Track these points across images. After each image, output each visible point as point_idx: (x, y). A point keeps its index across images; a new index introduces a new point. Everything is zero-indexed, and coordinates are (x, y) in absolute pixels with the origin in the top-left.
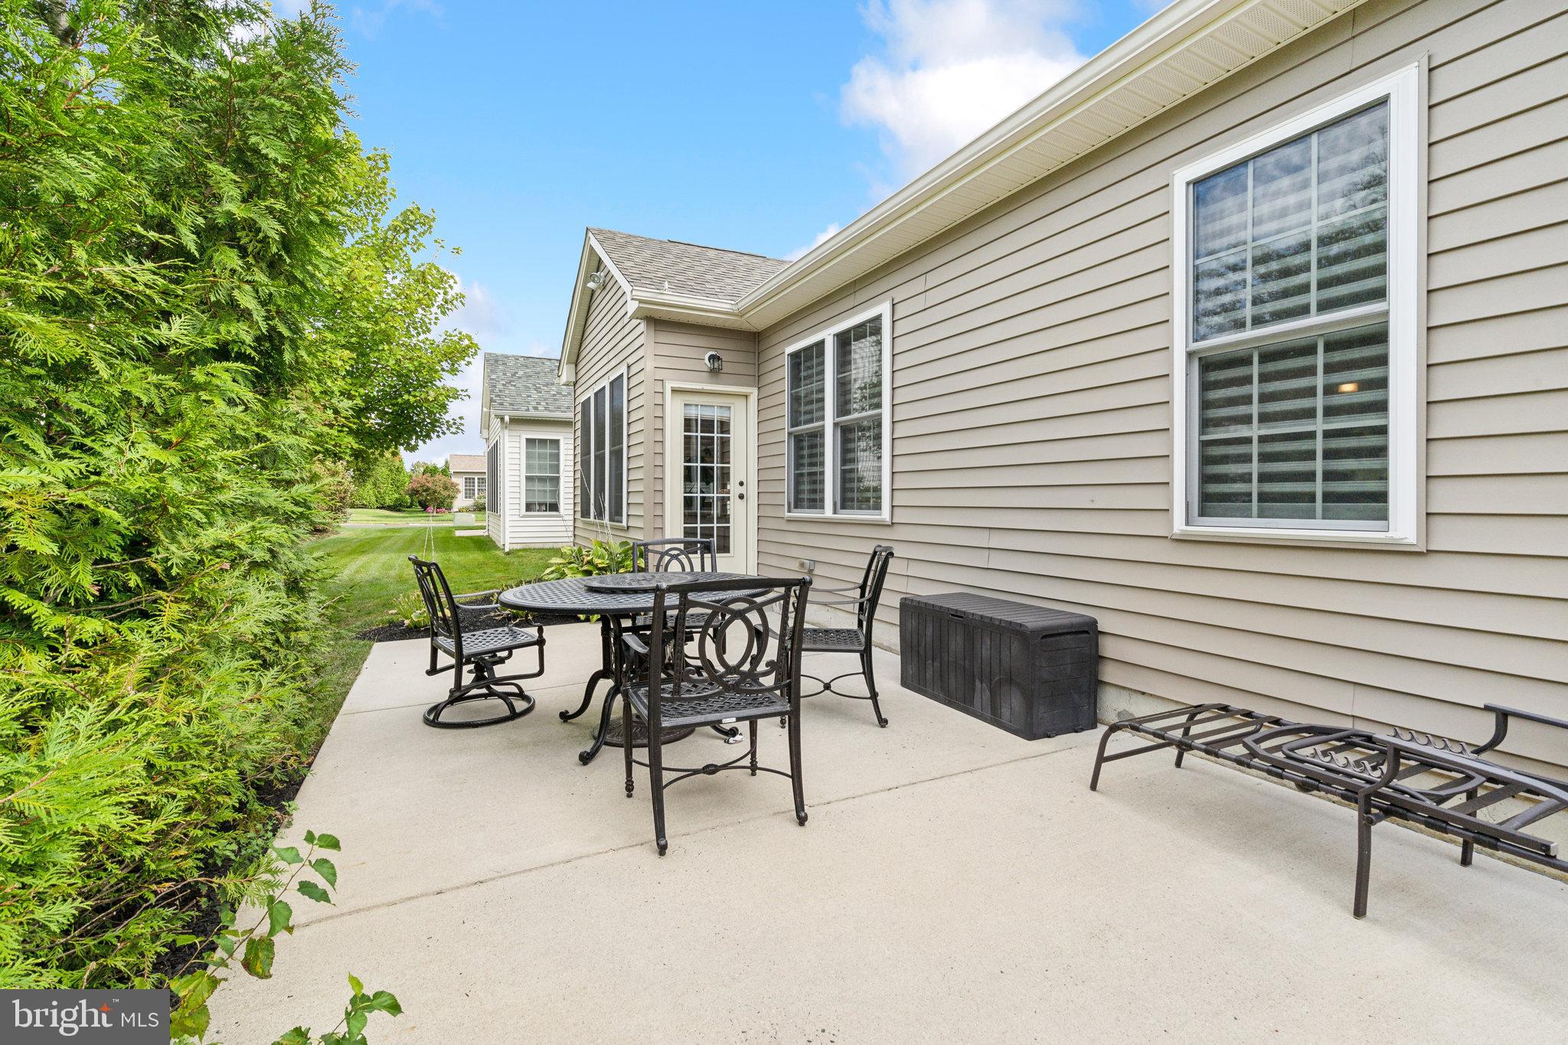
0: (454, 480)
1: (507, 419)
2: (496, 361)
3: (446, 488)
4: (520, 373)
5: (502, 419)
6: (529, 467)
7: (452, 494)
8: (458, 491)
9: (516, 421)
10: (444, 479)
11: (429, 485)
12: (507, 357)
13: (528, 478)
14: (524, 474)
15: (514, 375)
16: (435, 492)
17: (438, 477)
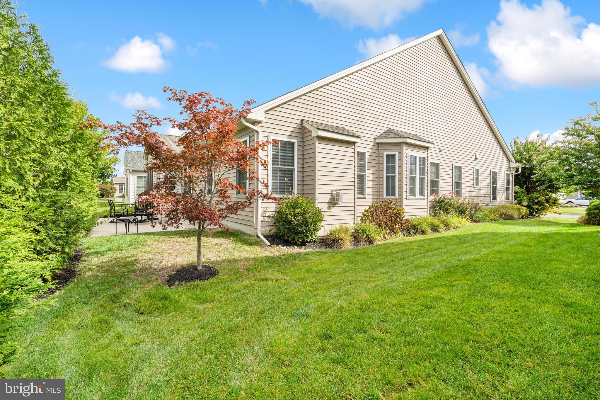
0: (115, 186)
1: (131, 170)
2: (129, 153)
3: (111, 189)
4: (136, 157)
5: (130, 170)
6: (138, 184)
7: (114, 191)
8: (116, 190)
9: (133, 171)
10: (111, 186)
11: (105, 188)
12: (132, 151)
13: (138, 187)
14: (136, 185)
15: (134, 157)
16: (107, 190)
17: (108, 185)
